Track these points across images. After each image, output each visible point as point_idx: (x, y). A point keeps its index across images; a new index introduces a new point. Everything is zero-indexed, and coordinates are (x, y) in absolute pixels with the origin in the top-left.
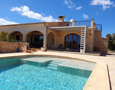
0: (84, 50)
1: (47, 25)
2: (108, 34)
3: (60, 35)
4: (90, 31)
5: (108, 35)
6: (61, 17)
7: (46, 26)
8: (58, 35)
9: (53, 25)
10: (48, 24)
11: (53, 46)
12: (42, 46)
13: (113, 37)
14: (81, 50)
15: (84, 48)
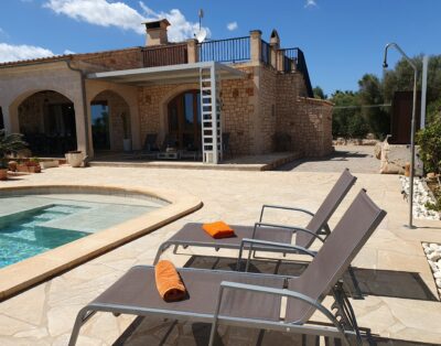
0: (215, 152)
1: (84, 66)
2: (364, 74)
3: (148, 98)
4: (250, 76)
5: (366, 78)
7: (78, 70)
8: (140, 100)
9: (113, 61)
10: (84, 61)
11: (126, 142)
12: (73, 148)
14: (207, 154)
15: (214, 145)
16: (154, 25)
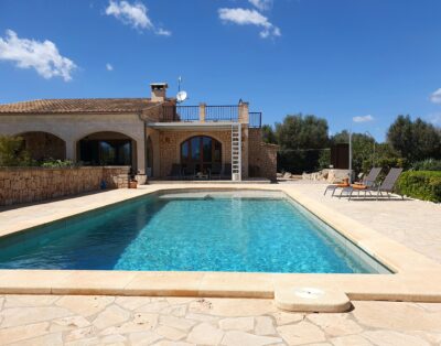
0: (240, 173)
3: (167, 140)
6: (158, 89)
13: (278, 135)
14: (234, 175)
15: (240, 169)
16: (159, 87)
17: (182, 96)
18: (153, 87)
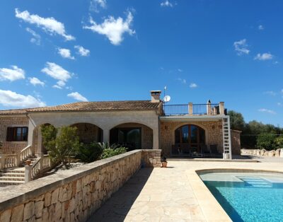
0: (230, 153)
3: (166, 128)
15: (230, 150)
16: (156, 93)
17: (167, 99)
18: (152, 93)
